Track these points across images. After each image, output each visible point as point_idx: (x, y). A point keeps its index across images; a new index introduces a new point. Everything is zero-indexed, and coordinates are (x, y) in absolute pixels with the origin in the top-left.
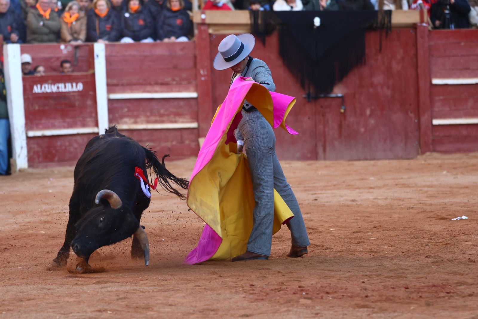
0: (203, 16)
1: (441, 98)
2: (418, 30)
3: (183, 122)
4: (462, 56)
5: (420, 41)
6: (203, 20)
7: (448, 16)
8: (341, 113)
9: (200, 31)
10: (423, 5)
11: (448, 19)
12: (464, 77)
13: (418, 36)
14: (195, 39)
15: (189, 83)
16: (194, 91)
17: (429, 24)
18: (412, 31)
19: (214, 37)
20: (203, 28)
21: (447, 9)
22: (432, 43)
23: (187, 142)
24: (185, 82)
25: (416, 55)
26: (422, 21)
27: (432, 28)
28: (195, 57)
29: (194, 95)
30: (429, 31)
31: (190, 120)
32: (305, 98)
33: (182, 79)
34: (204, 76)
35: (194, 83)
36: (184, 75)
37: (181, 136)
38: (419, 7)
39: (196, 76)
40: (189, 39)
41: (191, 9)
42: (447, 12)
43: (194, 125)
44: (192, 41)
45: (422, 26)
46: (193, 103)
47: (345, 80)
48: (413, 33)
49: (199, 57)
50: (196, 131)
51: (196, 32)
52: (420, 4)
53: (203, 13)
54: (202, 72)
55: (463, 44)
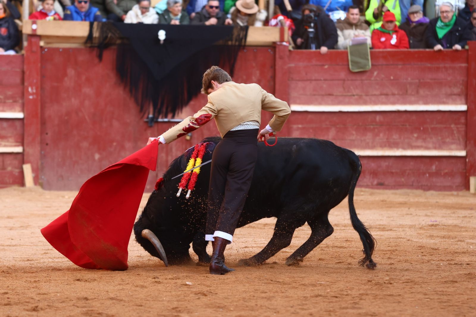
0: (34, 27)
1: (300, 126)
2: (277, 50)
3: (5, 146)
4: (325, 80)
5: (279, 63)
6: (34, 30)
7: (311, 35)
8: (187, 140)
9: (30, 43)
10: (284, 21)
11: (311, 38)
12: (327, 104)
13: (277, 56)
14: (23, 52)
15: (15, 102)
16: (20, 112)
17: (290, 44)
18: (270, 50)
19: (46, 50)
20: (34, 40)
21: (310, 27)
22: (292, 65)
23: (9, 169)
24: (11, 101)
25: (274, 77)
26: (282, 40)
27: (293, 48)
28: (23, 73)
29: (20, 115)
30: (290, 51)
31: (14, 144)
32: (147, 122)
33: (7, 98)
34: (33, 94)
35: (20, 101)
36: (9, 93)
37: (3, 162)
38: (279, 24)
39: (23, 94)
40: (17, 52)
41: (20, 17)
42: (311, 30)
43: (19, 149)
44: (20, 54)
45: (282, 45)
46: (18, 124)
47: (192, 103)
48: (272, 53)
49: (27, 73)
50: (20, 157)
51: (25, 44)
52: (280, 21)
53: (34, 23)
54: (30, 90)
55: (326, 67)
